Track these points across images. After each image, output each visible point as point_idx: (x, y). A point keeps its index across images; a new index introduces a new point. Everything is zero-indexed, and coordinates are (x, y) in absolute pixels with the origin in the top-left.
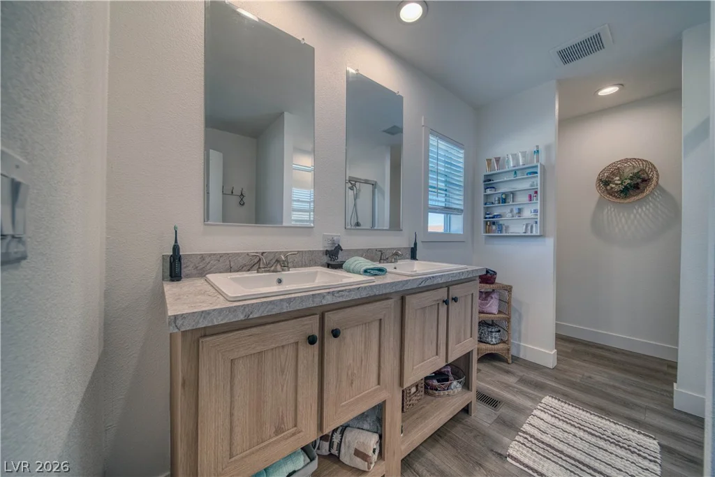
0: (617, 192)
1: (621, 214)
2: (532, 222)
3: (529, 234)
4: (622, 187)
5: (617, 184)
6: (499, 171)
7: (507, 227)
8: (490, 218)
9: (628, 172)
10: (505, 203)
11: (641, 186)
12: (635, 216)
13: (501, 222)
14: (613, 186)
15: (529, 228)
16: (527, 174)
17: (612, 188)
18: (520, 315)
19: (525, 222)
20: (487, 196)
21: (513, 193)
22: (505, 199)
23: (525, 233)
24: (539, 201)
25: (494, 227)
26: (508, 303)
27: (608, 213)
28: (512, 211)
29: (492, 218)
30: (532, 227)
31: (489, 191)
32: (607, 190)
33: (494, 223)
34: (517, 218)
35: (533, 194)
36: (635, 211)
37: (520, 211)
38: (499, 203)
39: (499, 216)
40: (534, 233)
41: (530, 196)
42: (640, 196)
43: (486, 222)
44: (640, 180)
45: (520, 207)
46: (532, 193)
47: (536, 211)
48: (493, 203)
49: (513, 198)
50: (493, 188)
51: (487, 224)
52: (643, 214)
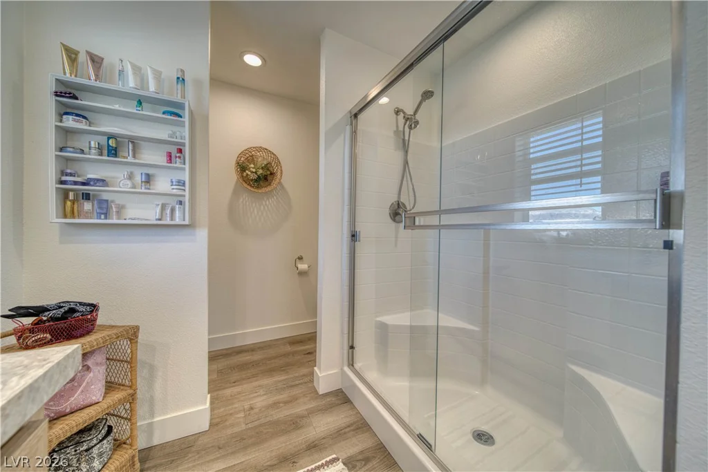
0: (252, 180)
1: (254, 205)
2: (172, 202)
3: (167, 221)
4: (255, 177)
5: (252, 172)
6: (98, 84)
7: (121, 208)
8: (75, 183)
9: (261, 162)
10: (116, 155)
11: (269, 178)
12: (264, 208)
13: (105, 196)
14: (249, 173)
15: (168, 212)
16: (164, 113)
17: (247, 175)
18: (152, 368)
19: (161, 201)
20: (65, 133)
21: (135, 142)
22: (116, 149)
23: (160, 220)
24: (187, 166)
25: (87, 206)
26: (131, 362)
27: (243, 202)
28: (131, 177)
29: (83, 184)
30: (173, 210)
31: (70, 122)
32: (243, 176)
33: (87, 197)
34: (143, 190)
35: (174, 153)
36: (264, 203)
37: (148, 179)
38: (101, 154)
39: (102, 182)
40: (178, 221)
41: (169, 155)
42: (269, 189)
43: (65, 195)
44: (269, 173)
45: (150, 171)
46: (173, 150)
47: (181, 183)
48: (82, 152)
49: (134, 151)
50: (84, 117)
51: (66, 197)
52: (270, 206)
